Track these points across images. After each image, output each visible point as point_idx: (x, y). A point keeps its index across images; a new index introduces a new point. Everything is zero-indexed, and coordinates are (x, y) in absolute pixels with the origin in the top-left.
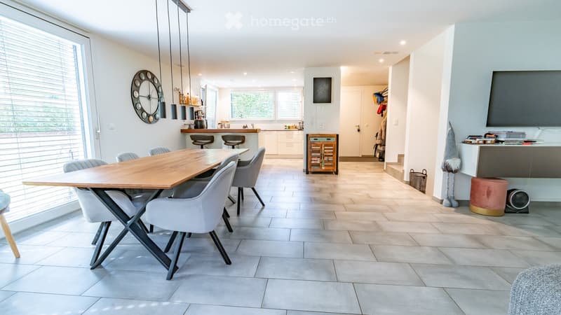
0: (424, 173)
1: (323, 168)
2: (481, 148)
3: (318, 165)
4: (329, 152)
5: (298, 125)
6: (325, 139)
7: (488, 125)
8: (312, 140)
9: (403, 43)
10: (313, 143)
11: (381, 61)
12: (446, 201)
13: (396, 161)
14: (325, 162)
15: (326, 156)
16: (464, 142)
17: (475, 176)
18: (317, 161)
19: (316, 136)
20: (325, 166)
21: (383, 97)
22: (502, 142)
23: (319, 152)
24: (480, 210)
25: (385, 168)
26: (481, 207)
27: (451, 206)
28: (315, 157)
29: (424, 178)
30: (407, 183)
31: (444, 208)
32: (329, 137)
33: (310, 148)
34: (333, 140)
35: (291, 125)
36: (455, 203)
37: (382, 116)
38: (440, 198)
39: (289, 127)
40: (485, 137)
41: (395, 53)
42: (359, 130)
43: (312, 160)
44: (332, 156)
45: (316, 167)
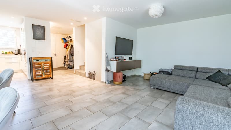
0: (94, 72)
1: (44, 76)
2: (117, 62)
3: (41, 75)
4: (47, 67)
5: (14, 51)
6: (44, 60)
7: (116, 54)
8: (35, 61)
9: (85, 18)
10: (36, 63)
11: (72, 24)
12: (107, 82)
13: (79, 68)
14: (45, 73)
15: (45, 69)
16: (110, 60)
17: (116, 72)
18: (39, 73)
19: (37, 59)
20: (45, 75)
21: (67, 40)
22: (120, 60)
23: (40, 67)
24: (117, 83)
25: (74, 72)
26: (117, 82)
27: (109, 84)
28: (37, 71)
29: (94, 74)
30: (88, 77)
31: (106, 85)
32: (46, 59)
33: (34, 66)
34: (49, 61)
35: (8, 51)
36: (110, 82)
37: (66, 48)
38: (105, 81)
39: (6, 53)
40: (116, 58)
41: (80, 22)
42: (55, 55)
43: (36, 73)
44: (49, 69)
45: (39, 77)
